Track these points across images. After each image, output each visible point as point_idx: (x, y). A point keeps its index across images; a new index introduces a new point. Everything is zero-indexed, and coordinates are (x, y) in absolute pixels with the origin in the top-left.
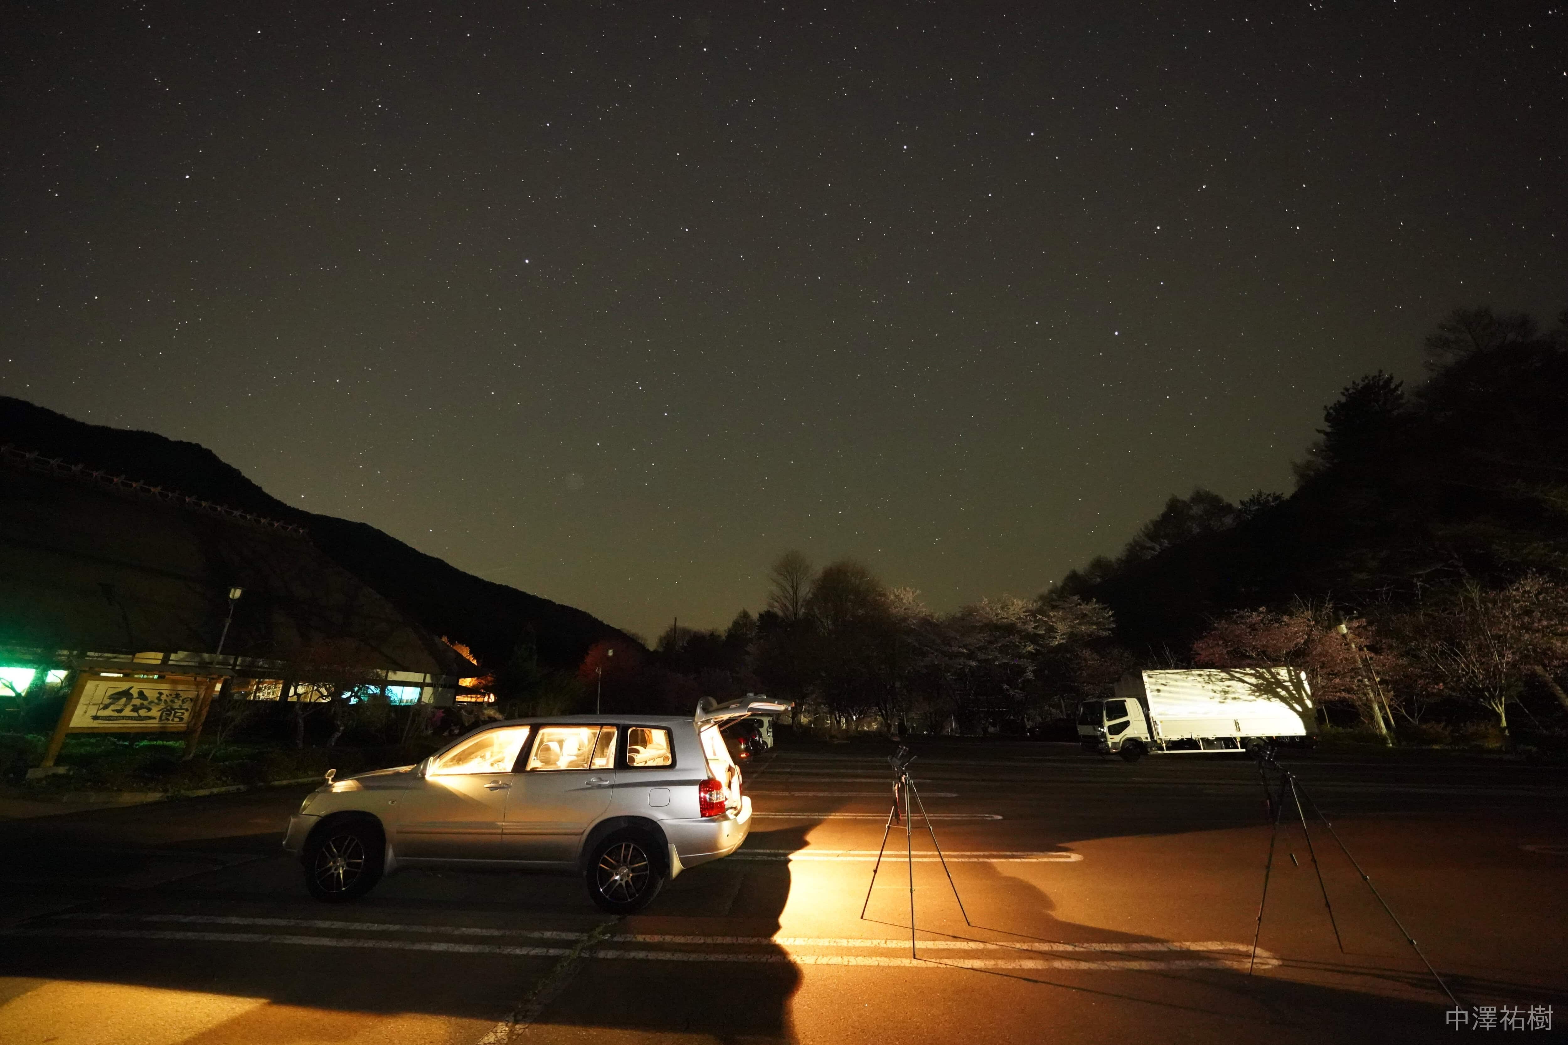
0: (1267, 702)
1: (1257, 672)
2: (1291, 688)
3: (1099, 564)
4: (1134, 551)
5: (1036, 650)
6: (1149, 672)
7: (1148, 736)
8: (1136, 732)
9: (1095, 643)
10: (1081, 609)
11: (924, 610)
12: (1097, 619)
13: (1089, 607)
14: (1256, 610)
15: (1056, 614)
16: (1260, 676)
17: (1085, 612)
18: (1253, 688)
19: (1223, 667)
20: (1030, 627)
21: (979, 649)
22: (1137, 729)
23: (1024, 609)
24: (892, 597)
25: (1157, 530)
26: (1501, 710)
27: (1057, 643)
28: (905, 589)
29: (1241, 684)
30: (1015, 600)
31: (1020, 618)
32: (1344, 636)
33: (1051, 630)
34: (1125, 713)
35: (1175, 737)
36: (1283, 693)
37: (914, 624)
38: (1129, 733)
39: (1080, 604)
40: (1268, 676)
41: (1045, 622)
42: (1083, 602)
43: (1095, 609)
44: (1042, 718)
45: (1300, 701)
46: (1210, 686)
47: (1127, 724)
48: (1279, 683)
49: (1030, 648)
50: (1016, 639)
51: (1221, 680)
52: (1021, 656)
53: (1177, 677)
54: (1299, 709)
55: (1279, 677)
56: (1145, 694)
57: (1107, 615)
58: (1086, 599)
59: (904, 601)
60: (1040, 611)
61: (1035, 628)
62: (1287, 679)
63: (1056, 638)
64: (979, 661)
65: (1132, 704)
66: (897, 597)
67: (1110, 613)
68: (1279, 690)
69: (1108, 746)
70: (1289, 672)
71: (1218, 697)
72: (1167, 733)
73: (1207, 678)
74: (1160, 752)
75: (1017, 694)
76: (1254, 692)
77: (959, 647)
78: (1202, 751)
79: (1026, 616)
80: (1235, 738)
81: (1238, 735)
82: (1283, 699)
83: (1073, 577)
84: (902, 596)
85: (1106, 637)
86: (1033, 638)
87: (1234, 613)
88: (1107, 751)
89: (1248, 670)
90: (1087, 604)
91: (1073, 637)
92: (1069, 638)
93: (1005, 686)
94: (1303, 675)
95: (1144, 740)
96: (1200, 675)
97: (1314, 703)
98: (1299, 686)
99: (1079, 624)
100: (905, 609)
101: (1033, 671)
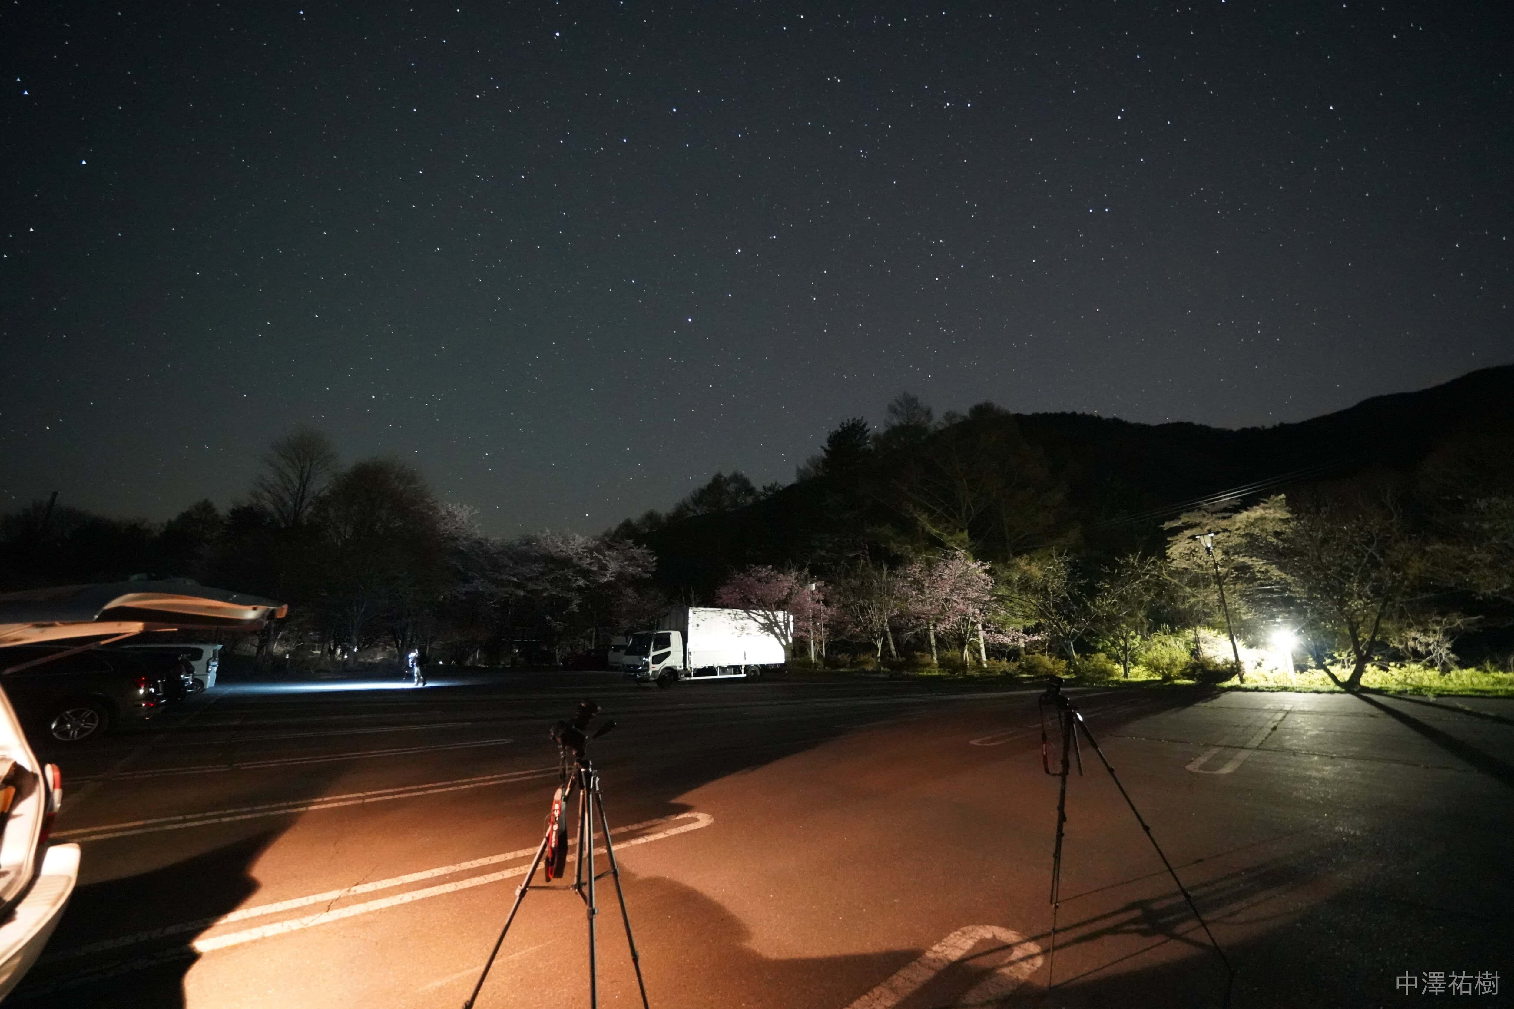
0: (767, 637)
1: (766, 613)
2: (783, 627)
3: (651, 517)
4: (680, 512)
5: (586, 584)
6: (695, 609)
7: (682, 664)
8: (673, 661)
9: (636, 583)
10: (632, 552)
11: (478, 532)
12: (643, 563)
13: (639, 551)
14: (766, 567)
15: (611, 553)
16: (766, 617)
17: (635, 555)
18: (761, 626)
19: (746, 609)
20: (585, 563)
21: (530, 579)
22: (674, 660)
23: (583, 546)
24: (443, 513)
25: (703, 496)
26: (880, 646)
27: (606, 580)
28: (461, 506)
29: (754, 622)
30: (577, 536)
31: (577, 553)
32: (812, 592)
33: (604, 568)
34: (668, 644)
35: (700, 666)
36: (777, 631)
37: (463, 545)
38: (668, 662)
39: (632, 548)
40: (771, 617)
41: (600, 560)
42: (635, 546)
43: (643, 553)
44: (572, 648)
45: (785, 637)
46: (735, 623)
47: (668, 654)
48: (776, 623)
49: (581, 582)
50: (570, 573)
51: (742, 619)
52: (569, 590)
53: (714, 614)
54: (784, 643)
55: (777, 619)
56: (687, 628)
57: (652, 560)
58: (638, 544)
59: (457, 519)
60: (597, 549)
61: (590, 564)
62: (782, 620)
63: (606, 575)
64: (528, 592)
65: (675, 637)
66: (449, 513)
67: (655, 559)
68: (776, 628)
69: (648, 674)
70: (784, 614)
71: (738, 632)
72: (697, 662)
73: (733, 616)
74: (688, 679)
75: (558, 626)
76: (761, 629)
77: (509, 575)
78: (718, 677)
79: (584, 552)
80: (741, 666)
81: (743, 663)
82: (776, 635)
83: (627, 525)
84: (456, 513)
85: (648, 578)
86: (585, 573)
87: (752, 567)
88: (646, 679)
89: (761, 612)
90: (638, 548)
91: (620, 576)
92: (616, 577)
93: (548, 618)
94: (791, 618)
95: (678, 668)
96: (730, 614)
97: (793, 639)
98: (787, 626)
99: (629, 565)
100: (456, 528)
101: (577, 605)
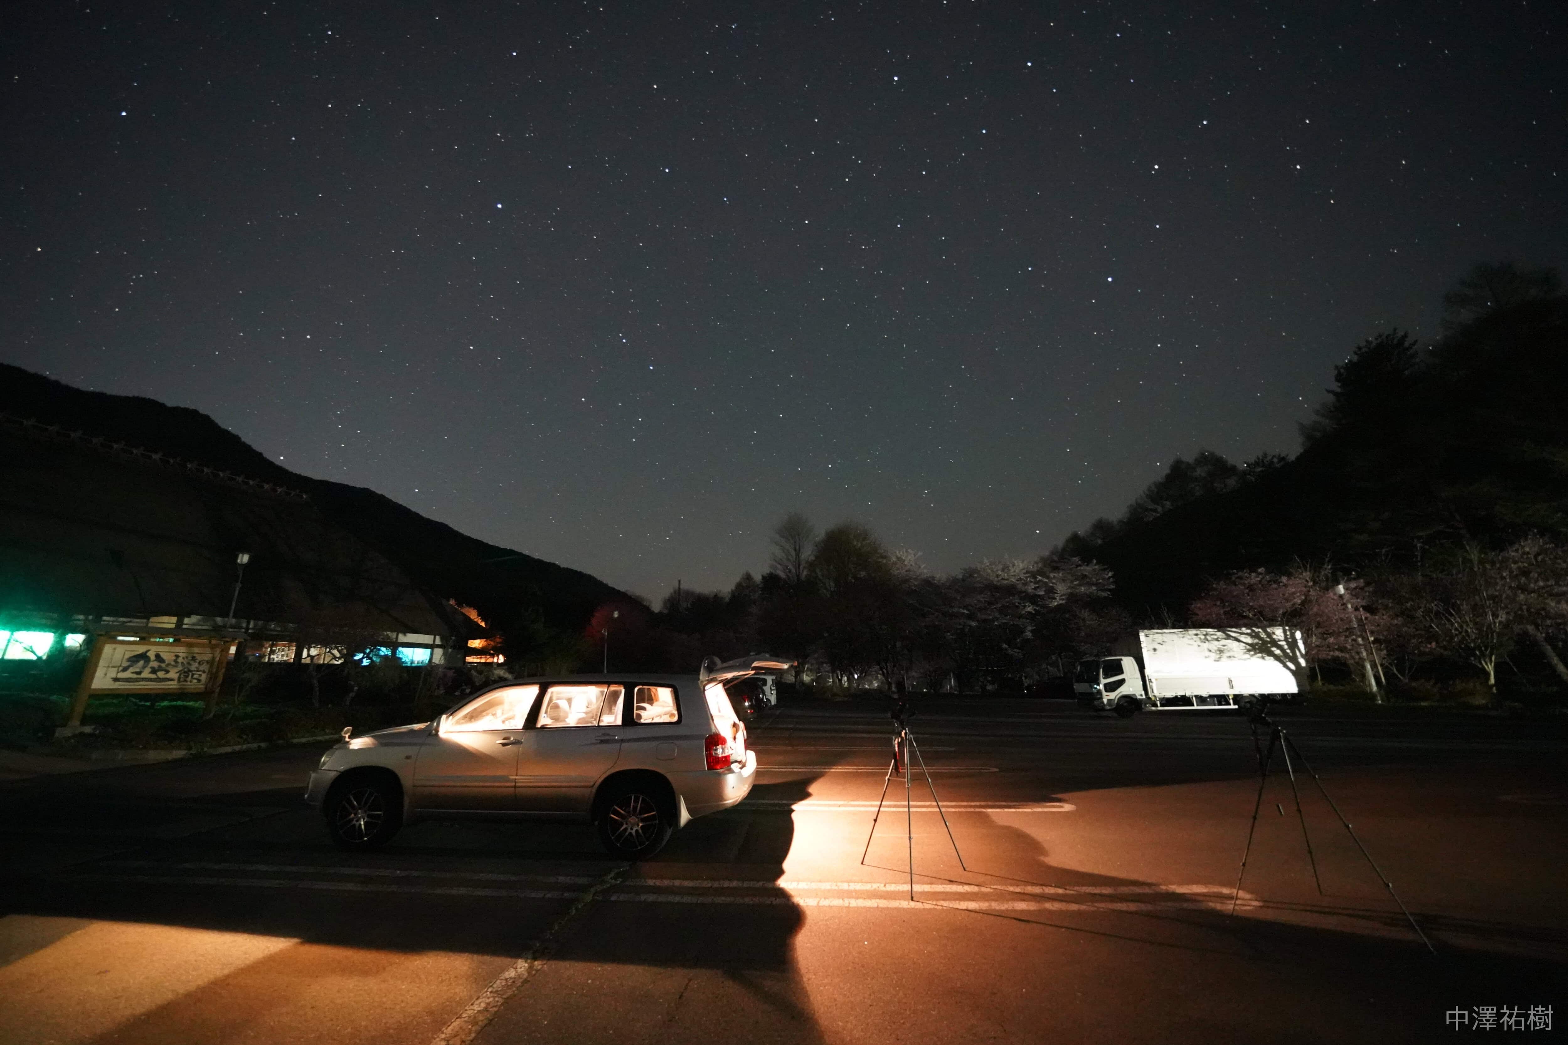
0: (1261, 660)
1: (1253, 631)
2: (1286, 647)
3: (1101, 526)
4: (1136, 515)
5: (1035, 610)
6: (1146, 632)
7: (1143, 693)
8: (1131, 689)
9: (1093, 604)
10: (1080, 570)
11: (925, 570)
12: (1097, 580)
13: (1089, 568)
14: (1255, 571)
15: (1056, 575)
16: (1256, 636)
17: (1085, 573)
18: (1248, 647)
19: (1220, 627)
20: (1030, 588)
21: (980, 609)
22: (1132, 687)
23: (1025, 571)
24: (894, 559)
25: (1159, 492)
26: (1490, 668)
27: (1056, 604)
28: (907, 551)
29: (1236, 643)
30: (1016, 562)
31: (1020, 579)
32: (1341, 596)
33: (1051, 591)
34: (1121, 671)
35: (1170, 694)
36: (1278, 652)
37: (915, 586)
38: (1124, 690)
39: (1080, 566)
40: (1263, 635)
41: (1046, 583)
42: (1083, 563)
43: (1094, 570)
44: (1039, 676)
45: (1294, 660)
46: (1206, 645)
47: (1122, 682)
48: (1275, 643)
49: (1030, 609)
50: (1016, 600)
51: (1217, 640)
52: (1020, 617)
53: (1174, 637)
54: (1292, 667)
55: (1274, 637)
56: (1142, 654)
57: (1107, 577)
58: (1087, 561)
59: (906, 563)
60: (1041, 572)
61: (1035, 589)
62: (1282, 638)
63: (1055, 598)
64: (978, 621)
65: (1128, 663)
66: (898, 558)
67: (1110, 574)
68: (1274, 649)
69: (1103, 703)
70: (1285, 632)
71: (1214, 656)
72: (1161, 690)
73: (1203, 637)
74: (1154, 708)
75: (1016, 653)
76: (1249, 651)
77: (960, 607)
78: (1195, 707)
79: (1027, 577)
80: (1228, 696)
81: (1231, 692)
82: (1277, 658)
83: (1075, 538)
84: (903, 558)
85: (1105, 598)
86: (1033, 599)
87: (1234, 573)
88: (1102, 708)
89: (1244, 630)
90: (1087, 565)
91: (1073, 598)
92: (1068, 599)
93: (1005, 646)
94: (1298, 635)
95: (1139, 697)
96: (1197, 635)
97: (1307, 661)
98: (1293, 645)
99: (1080, 585)
100: (907, 571)
101: (1032, 631)
